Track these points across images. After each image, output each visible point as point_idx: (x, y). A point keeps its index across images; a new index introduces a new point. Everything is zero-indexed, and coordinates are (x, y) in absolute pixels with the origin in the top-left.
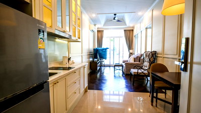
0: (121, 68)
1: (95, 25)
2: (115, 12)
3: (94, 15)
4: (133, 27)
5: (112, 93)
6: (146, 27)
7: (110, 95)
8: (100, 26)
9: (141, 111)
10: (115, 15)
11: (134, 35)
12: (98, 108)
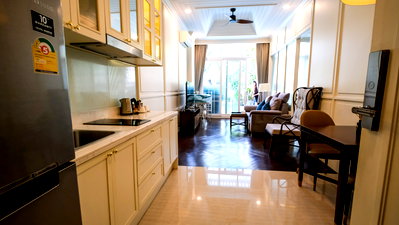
0: (242, 121)
1: (191, 33)
2: (233, 4)
3: (188, 11)
4: (269, 38)
5: (222, 169)
6: (297, 36)
7: (220, 173)
8: (201, 35)
9: (283, 205)
10: (233, 10)
11: (270, 54)
12: (196, 200)
